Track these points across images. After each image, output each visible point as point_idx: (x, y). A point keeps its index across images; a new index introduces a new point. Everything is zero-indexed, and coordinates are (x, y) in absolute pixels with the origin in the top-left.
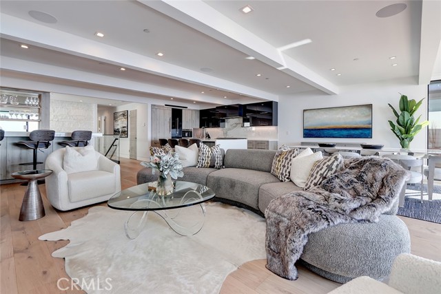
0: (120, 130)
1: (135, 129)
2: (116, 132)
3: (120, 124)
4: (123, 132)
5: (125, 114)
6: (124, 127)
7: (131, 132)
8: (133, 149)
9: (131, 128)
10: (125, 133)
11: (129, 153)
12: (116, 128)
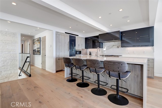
0: (36, 50)
1: (44, 49)
2: (34, 51)
3: (36, 47)
4: (38, 51)
5: (39, 40)
6: (38, 48)
7: (42, 51)
8: (44, 63)
9: (42, 49)
10: (39, 52)
11: (41, 65)
12: (34, 49)
